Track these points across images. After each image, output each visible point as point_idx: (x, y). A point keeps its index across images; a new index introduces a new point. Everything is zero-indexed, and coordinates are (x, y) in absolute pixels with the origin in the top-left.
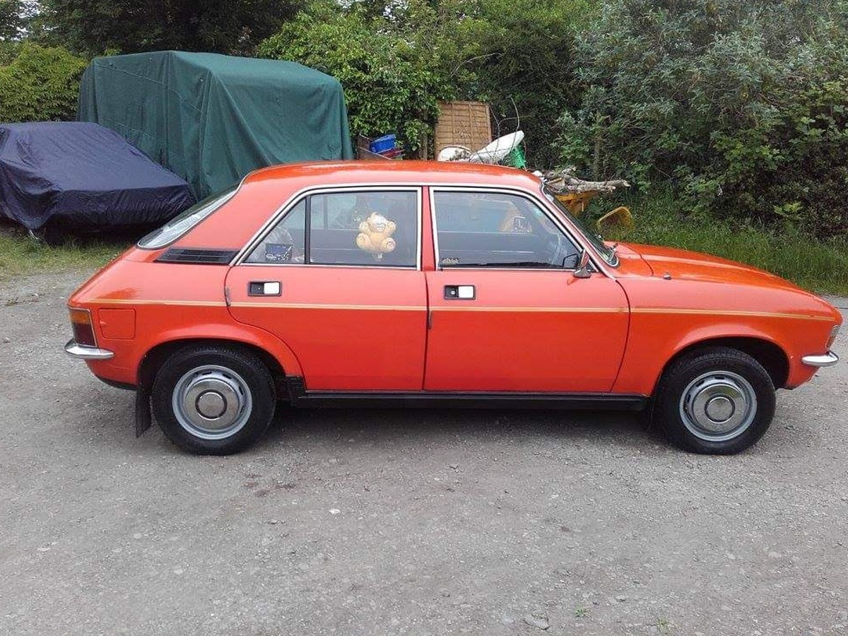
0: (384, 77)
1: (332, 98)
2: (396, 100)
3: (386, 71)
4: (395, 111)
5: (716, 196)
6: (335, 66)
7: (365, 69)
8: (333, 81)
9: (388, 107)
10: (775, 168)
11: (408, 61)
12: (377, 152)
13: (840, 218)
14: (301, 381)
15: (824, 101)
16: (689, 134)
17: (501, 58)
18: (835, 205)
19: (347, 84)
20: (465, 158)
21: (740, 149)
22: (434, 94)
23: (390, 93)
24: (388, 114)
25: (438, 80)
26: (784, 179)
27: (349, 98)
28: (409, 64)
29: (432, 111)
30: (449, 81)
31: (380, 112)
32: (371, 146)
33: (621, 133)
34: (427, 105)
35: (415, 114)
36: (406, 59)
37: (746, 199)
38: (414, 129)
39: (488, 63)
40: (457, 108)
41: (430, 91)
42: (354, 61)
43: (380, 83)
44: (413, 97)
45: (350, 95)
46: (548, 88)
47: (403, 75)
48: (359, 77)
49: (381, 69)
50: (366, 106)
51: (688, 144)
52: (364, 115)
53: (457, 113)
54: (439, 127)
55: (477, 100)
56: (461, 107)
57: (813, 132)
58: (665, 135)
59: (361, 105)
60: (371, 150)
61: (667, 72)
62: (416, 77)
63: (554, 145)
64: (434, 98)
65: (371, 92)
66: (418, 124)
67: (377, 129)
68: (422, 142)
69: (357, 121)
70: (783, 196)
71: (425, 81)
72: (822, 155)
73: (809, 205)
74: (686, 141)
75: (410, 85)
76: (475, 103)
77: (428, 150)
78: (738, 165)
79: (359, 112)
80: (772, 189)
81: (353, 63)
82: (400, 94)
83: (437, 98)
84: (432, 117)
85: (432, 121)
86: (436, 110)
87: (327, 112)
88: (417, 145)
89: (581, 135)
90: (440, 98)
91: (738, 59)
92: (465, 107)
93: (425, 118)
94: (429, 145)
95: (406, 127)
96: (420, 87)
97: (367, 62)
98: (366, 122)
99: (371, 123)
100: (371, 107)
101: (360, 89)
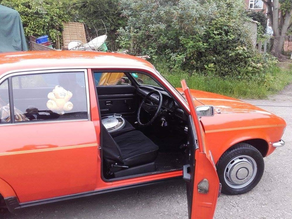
0: (38, 11)
1: (15, 18)
2: (44, 21)
3: (39, 8)
4: (44, 26)
5: (183, 61)
6: (15, 6)
7: (29, 7)
8: (15, 12)
9: (41, 24)
10: (204, 50)
11: (48, 4)
12: (40, 43)
13: (227, 69)
14: (16, 200)
15: (220, 25)
16: (171, 37)
17: (87, 6)
18: (225, 64)
19: (22, 13)
20: (83, 46)
21: (191, 43)
22: (61, 19)
23: (42, 18)
24: (41, 26)
25: (62, 13)
26: (207, 55)
27: (23, 19)
28: (49, 5)
29: (60, 26)
30: (67, 14)
31: (38, 26)
32: (37, 40)
33: (143, 37)
34: (58, 24)
35: (53, 27)
36: (47, 4)
37: (193, 63)
38: (54, 33)
39: (81, 7)
40: (71, 24)
41: (59, 18)
42: (24, 3)
43: (37, 13)
44: (52, 19)
45: (23, 18)
46: (106, 18)
47: (47, 10)
48: (27, 11)
49: (36, 7)
50: (31, 23)
51: (170, 41)
52: (30, 27)
53: (71, 27)
54: (64, 33)
55: (79, 22)
56: (72, 24)
57: (217, 37)
58: (161, 37)
59: (29, 22)
60: (37, 42)
61: (163, 12)
62: (53, 11)
63: (117, 41)
64: (61, 20)
65: (33, 17)
66: (55, 31)
67: (37, 33)
68: (57, 39)
69: (27, 29)
70: (206, 61)
71: (57, 13)
72: (219, 45)
73: (216, 64)
74: (169, 40)
75: (50, 14)
76: (78, 23)
77: (60, 42)
78: (191, 50)
79: (28, 26)
80: (202, 59)
81: (23, 4)
82: (46, 18)
83: (62, 20)
84: (61, 28)
85: (61, 30)
86: (62, 26)
87: (13, 25)
88: (55, 40)
89: (128, 37)
90: (63, 21)
91: (191, 7)
92: (74, 25)
93: (58, 28)
94: (60, 40)
95: (50, 32)
96: (55, 16)
97: (30, 4)
98: (31, 30)
99: (34, 31)
100: (33, 24)
101: (27, 16)
